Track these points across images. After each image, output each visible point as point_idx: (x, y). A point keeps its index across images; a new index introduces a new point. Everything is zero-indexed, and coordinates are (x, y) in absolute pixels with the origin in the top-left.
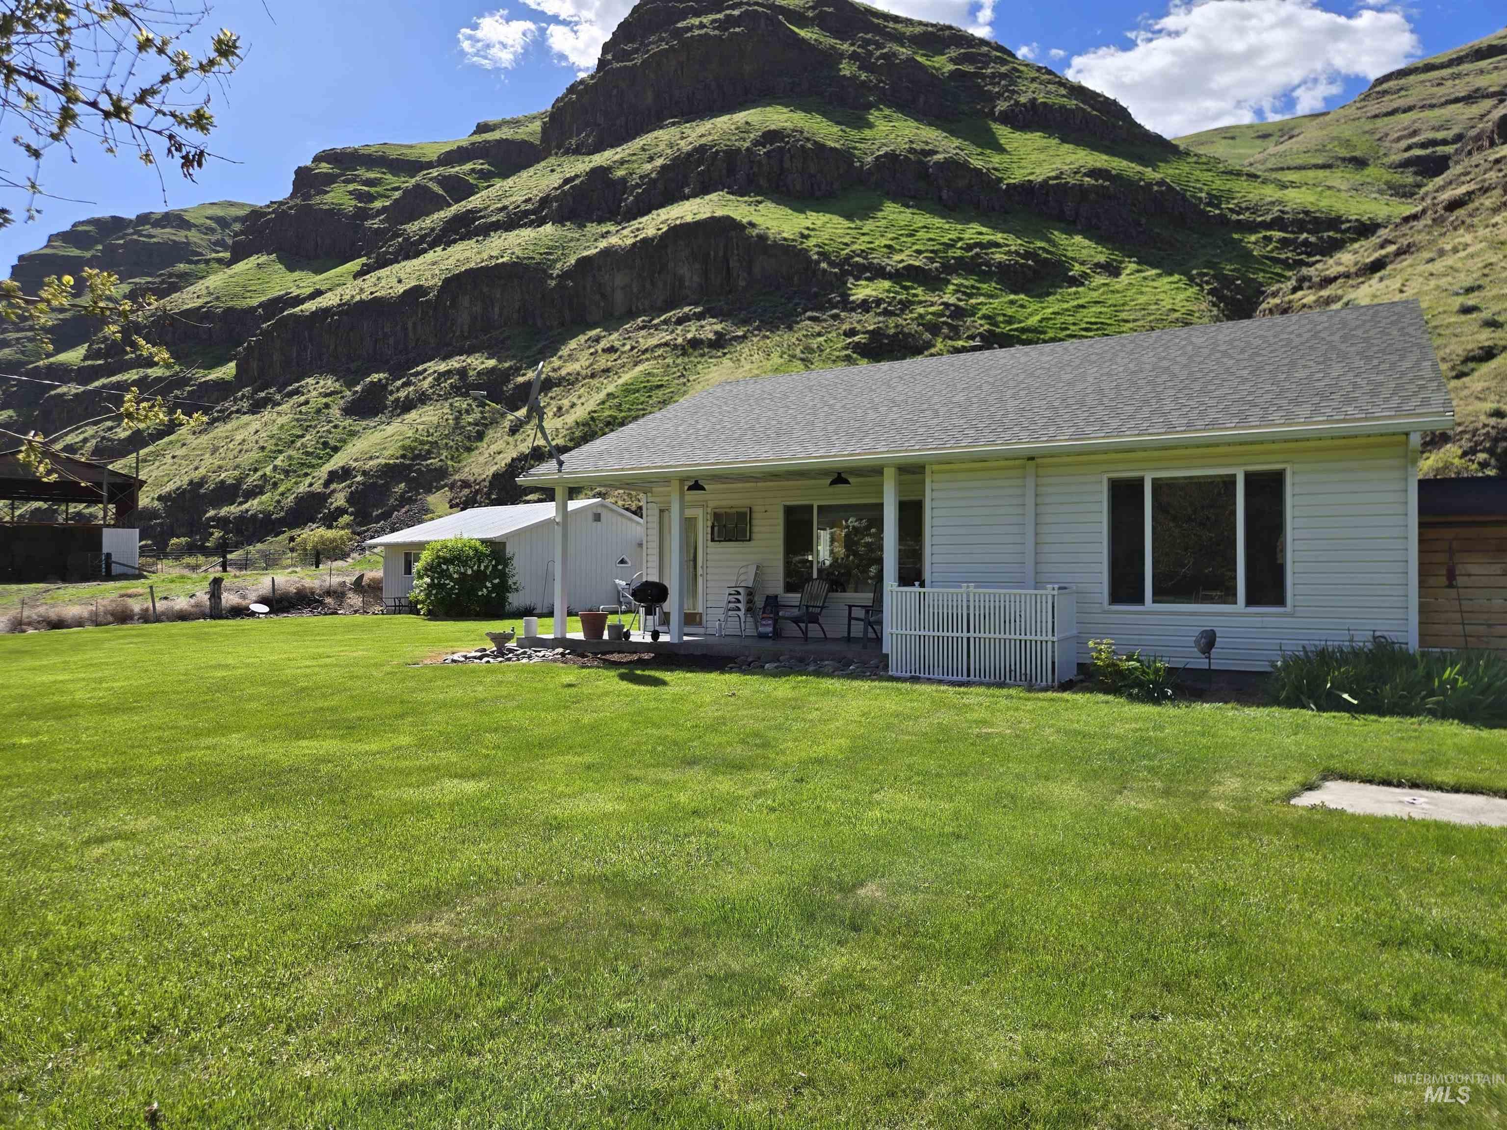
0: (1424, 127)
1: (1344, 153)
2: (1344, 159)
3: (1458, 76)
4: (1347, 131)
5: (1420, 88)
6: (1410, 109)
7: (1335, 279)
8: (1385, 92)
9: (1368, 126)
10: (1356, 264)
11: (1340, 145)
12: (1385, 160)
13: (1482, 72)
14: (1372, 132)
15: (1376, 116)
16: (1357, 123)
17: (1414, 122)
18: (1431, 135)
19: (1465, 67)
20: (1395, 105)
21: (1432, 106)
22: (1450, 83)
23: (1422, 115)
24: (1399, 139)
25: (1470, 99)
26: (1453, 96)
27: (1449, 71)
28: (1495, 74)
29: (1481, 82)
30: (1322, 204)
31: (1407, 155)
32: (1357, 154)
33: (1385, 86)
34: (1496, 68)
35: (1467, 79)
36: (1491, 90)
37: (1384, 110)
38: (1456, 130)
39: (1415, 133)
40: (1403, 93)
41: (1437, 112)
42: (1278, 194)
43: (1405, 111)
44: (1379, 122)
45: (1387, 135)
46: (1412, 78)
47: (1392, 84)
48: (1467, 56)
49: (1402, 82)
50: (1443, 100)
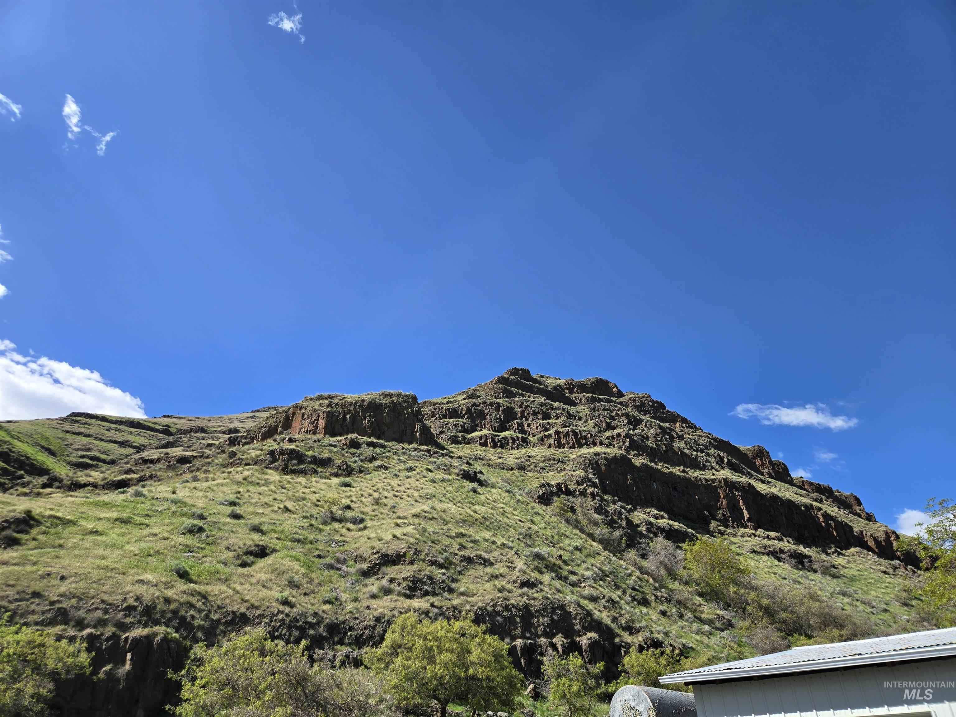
0: (95, 449)
1: (43, 443)
2: (43, 447)
3: (119, 430)
4: (49, 433)
5: (97, 428)
6: (89, 436)
7: (85, 485)
8: (76, 421)
9: (62, 435)
10: (104, 479)
11: (42, 438)
12: (67, 458)
13: (131, 433)
14: (64, 440)
15: (68, 432)
16: (55, 431)
17: (90, 444)
18: (98, 454)
19: (123, 428)
20: (81, 430)
21: (102, 440)
22: (113, 432)
23: (94, 442)
24: (78, 450)
25: (123, 444)
26: (114, 439)
27: (115, 426)
28: (138, 437)
29: (130, 438)
30: (38, 457)
31: (81, 460)
32: (51, 447)
33: (78, 418)
34: (139, 435)
35: (123, 434)
36: (135, 444)
37: (74, 431)
38: (111, 457)
39: (89, 450)
40: (86, 426)
41: (103, 444)
42: (8, 439)
43: (86, 436)
44: (69, 436)
45: (72, 445)
46: (93, 421)
47: (82, 419)
48: (126, 422)
49: (88, 420)
50: (108, 439)
